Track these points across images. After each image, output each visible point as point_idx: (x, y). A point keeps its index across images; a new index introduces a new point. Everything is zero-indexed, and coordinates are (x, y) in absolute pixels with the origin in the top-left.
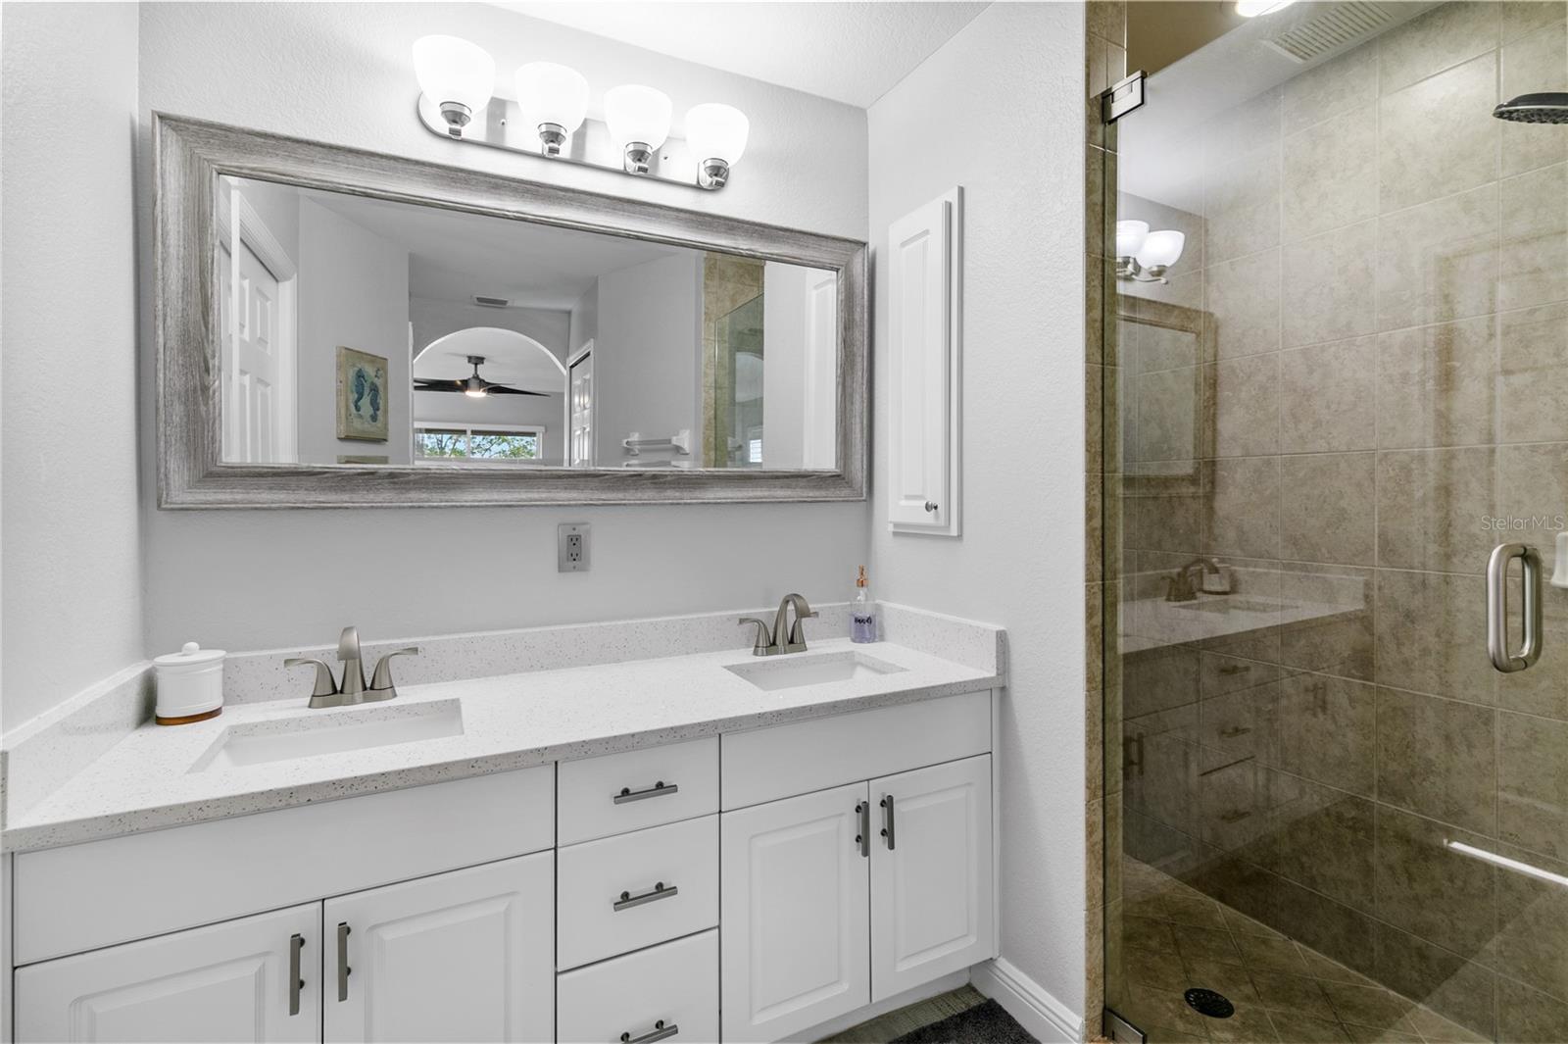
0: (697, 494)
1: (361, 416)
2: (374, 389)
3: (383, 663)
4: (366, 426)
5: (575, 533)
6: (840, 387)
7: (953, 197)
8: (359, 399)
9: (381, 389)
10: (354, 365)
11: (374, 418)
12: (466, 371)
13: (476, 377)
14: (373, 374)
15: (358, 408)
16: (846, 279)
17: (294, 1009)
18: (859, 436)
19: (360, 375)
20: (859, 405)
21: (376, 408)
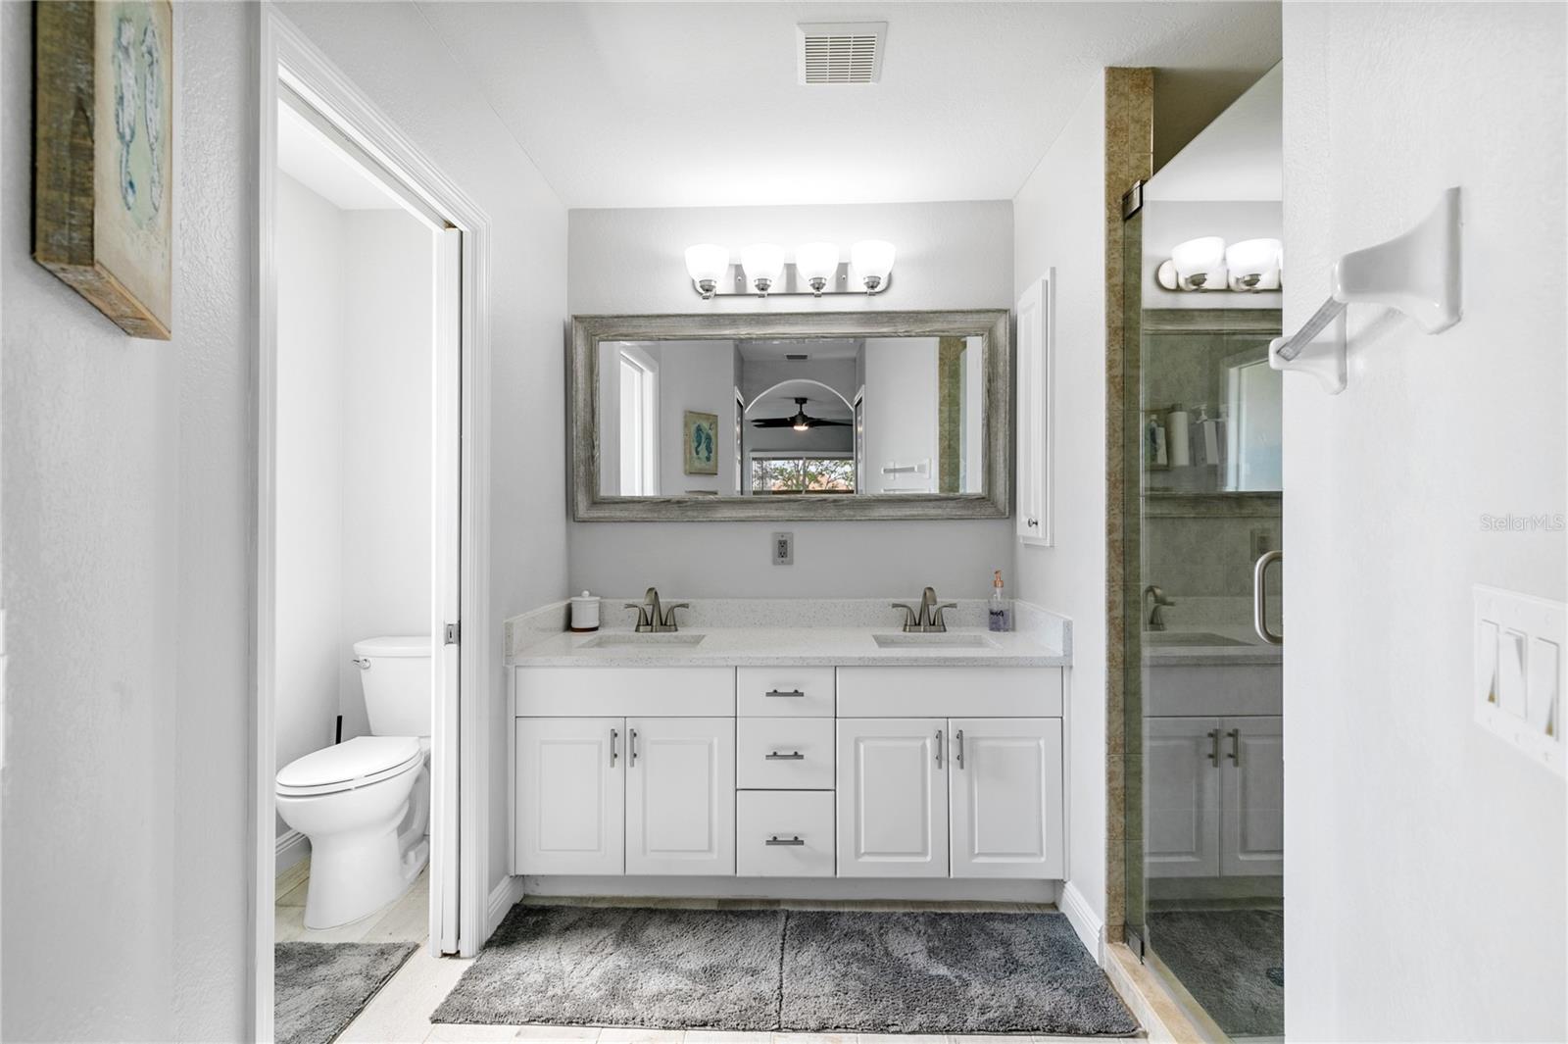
0: (867, 512)
1: (699, 458)
2: (709, 438)
3: (672, 609)
4: (703, 465)
5: (784, 539)
6: (985, 427)
7: (1047, 276)
8: (699, 445)
9: (713, 438)
10: (695, 423)
11: (708, 459)
12: (792, 411)
13: (801, 413)
14: (707, 428)
15: (697, 453)
16: (990, 341)
17: (613, 765)
18: (1002, 466)
19: (699, 429)
20: (1001, 441)
21: (710, 452)
